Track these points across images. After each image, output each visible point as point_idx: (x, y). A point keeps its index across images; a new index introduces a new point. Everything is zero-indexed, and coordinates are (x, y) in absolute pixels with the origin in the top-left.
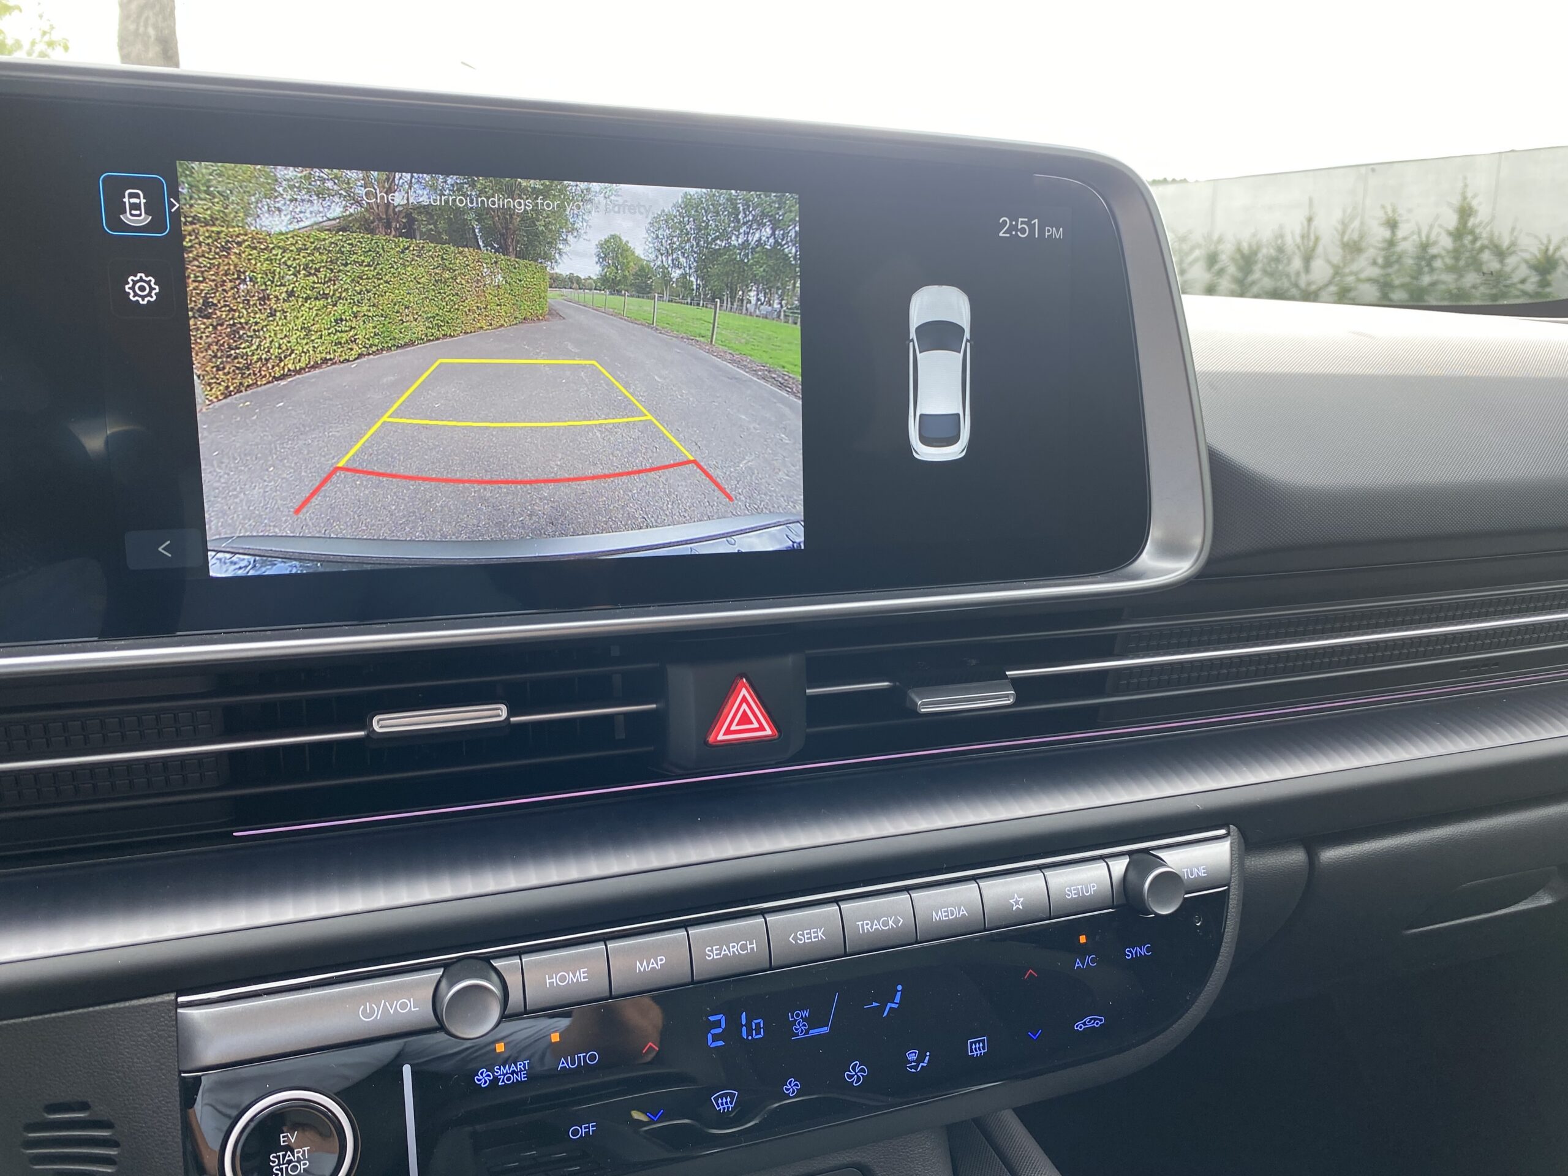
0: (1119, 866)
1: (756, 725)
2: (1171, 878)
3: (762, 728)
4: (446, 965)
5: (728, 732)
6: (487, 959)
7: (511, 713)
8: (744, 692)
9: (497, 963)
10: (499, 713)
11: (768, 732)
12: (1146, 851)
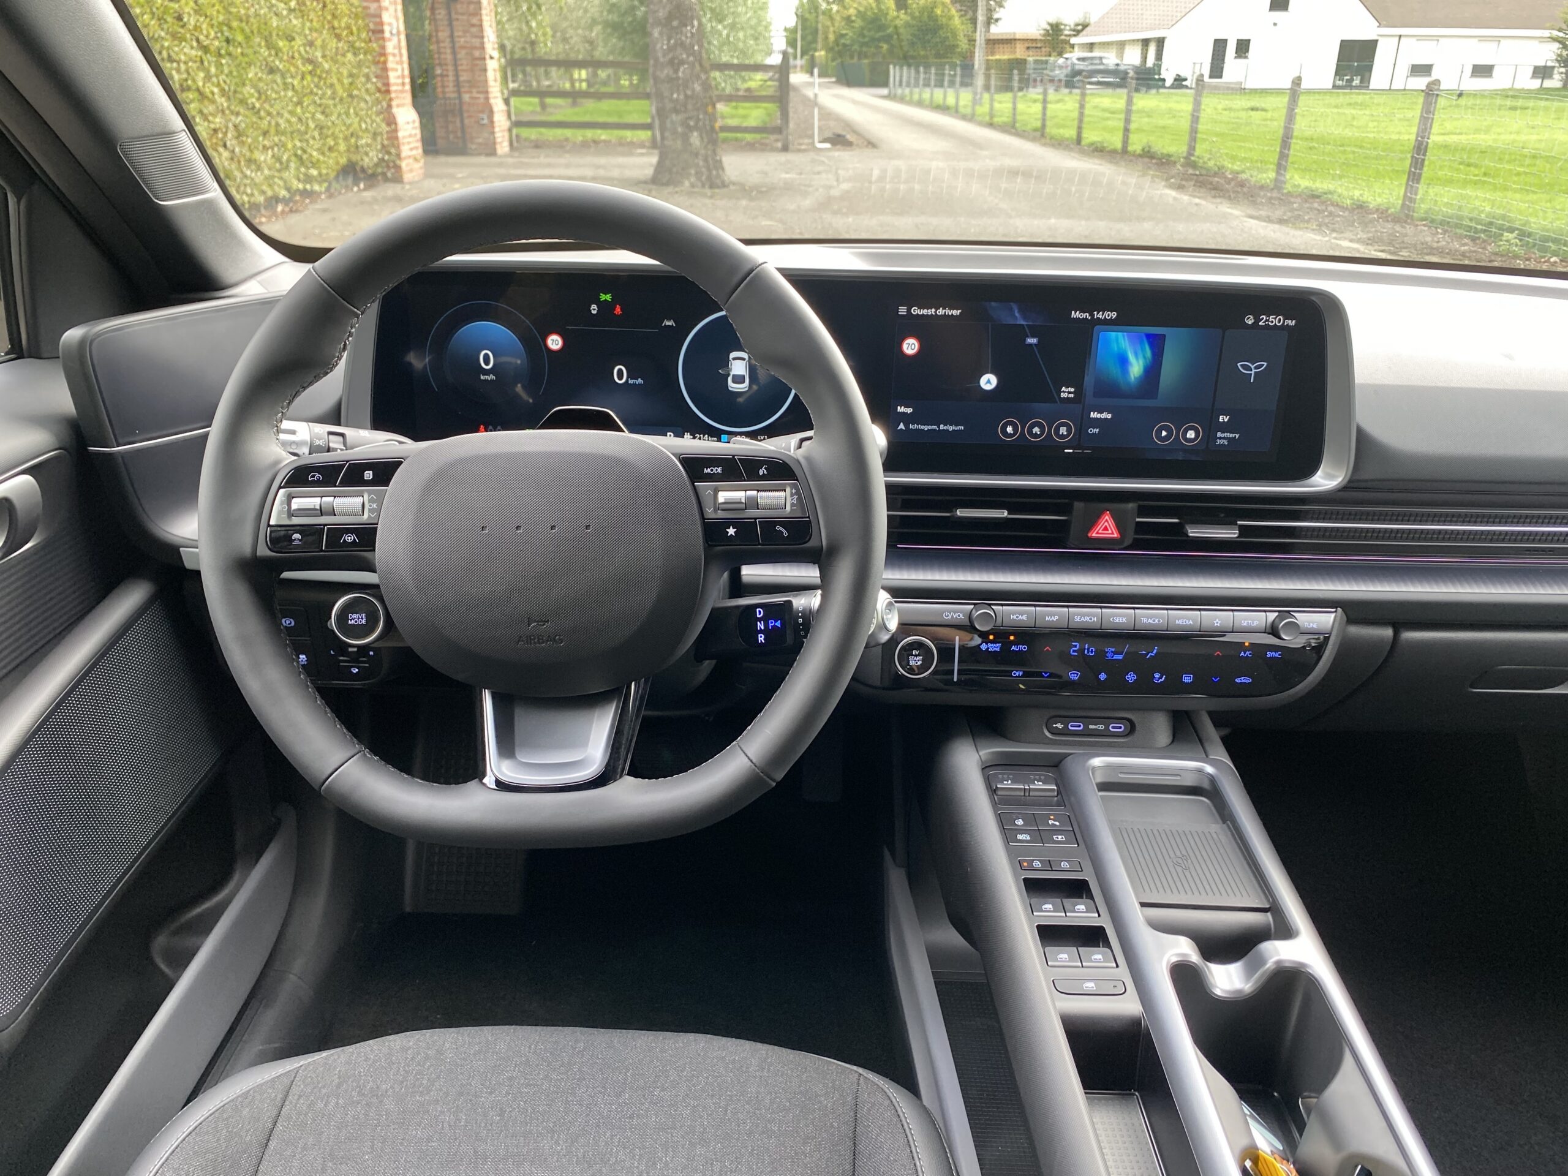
0: (1272, 616)
1: (1110, 532)
2: (1295, 625)
3: (1113, 533)
4: (975, 604)
5: (1097, 533)
6: (990, 605)
7: (1009, 514)
8: (1107, 517)
9: (993, 607)
10: (1005, 514)
11: (1115, 535)
12: (1288, 612)
